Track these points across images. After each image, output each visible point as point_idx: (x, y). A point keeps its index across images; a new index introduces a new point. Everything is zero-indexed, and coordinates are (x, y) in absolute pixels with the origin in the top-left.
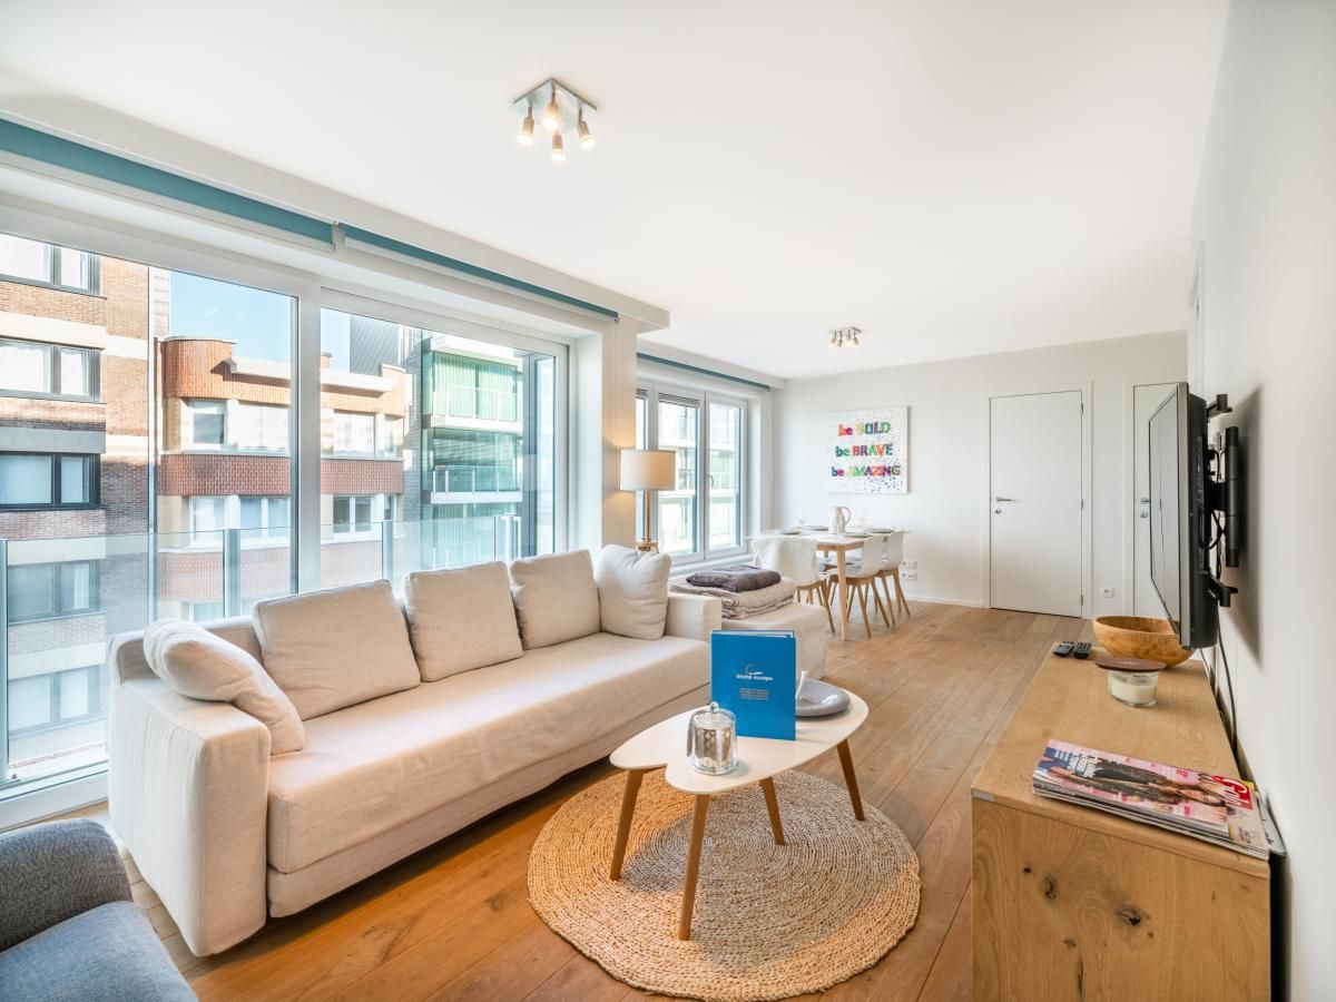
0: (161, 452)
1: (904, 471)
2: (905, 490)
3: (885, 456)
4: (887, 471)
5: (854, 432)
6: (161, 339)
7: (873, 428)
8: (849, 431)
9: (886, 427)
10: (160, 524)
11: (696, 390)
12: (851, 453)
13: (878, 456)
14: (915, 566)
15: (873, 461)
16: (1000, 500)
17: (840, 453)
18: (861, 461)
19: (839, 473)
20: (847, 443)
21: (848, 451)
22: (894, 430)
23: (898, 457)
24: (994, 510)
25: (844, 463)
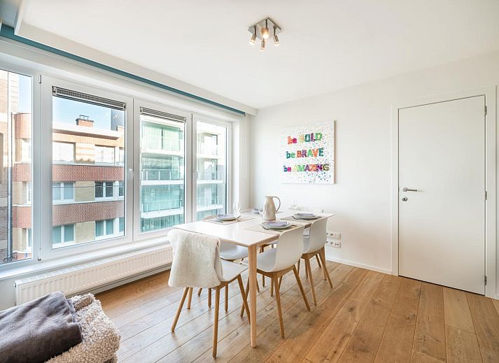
0: (14, 162)
1: (332, 168)
2: (333, 182)
3: (318, 157)
4: (319, 167)
5: (298, 141)
6: (14, 113)
7: (311, 138)
8: (294, 141)
9: (319, 136)
10: (13, 193)
11: (185, 111)
12: (296, 156)
13: (314, 158)
14: (340, 237)
15: (310, 160)
16: (406, 190)
17: (289, 156)
18: (303, 161)
19: (289, 169)
20: (294, 149)
21: (294, 154)
22: (325, 138)
23: (327, 158)
24: (401, 198)
25: (292, 163)
